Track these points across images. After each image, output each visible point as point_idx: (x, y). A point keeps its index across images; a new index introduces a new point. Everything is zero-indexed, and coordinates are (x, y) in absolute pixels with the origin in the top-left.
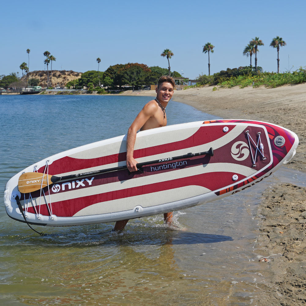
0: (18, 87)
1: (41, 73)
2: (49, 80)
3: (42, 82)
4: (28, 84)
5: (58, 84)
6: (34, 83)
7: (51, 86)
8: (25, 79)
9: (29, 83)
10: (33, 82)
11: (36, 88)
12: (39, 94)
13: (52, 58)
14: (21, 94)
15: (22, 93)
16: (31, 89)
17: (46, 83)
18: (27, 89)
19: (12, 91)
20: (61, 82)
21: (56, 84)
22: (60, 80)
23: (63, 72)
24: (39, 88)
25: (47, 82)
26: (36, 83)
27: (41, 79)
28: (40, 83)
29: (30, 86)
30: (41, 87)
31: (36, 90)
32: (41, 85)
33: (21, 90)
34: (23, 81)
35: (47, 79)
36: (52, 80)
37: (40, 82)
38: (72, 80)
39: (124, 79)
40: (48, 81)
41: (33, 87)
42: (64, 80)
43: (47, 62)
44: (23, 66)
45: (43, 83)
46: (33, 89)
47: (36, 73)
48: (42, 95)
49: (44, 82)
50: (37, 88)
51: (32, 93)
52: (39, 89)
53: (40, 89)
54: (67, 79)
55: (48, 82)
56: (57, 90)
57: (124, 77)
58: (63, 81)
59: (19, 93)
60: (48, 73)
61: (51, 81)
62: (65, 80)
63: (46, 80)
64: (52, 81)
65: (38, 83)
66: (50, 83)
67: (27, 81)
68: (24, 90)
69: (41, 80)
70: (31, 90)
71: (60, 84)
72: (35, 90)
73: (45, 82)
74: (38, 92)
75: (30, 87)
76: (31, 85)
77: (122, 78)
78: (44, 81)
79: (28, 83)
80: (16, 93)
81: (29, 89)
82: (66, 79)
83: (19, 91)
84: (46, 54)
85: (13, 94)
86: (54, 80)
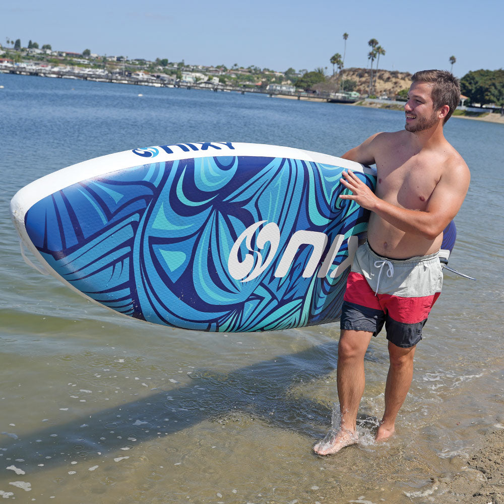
0: (324, 91)
1: (361, 73)
2: (372, 84)
3: (360, 87)
4: (340, 88)
5: (385, 91)
6: (349, 87)
7: (373, 95)
8: (336, 80)
9: (341, 86)
10: (347, 85)
11: (351, 94)
12: (354, 104)
13: (380, 50)
14: (328, 102)
15: (329, 100)
16: (344, 95)
17: (367, 89)
18: (337, 94)
19: (316, 96)
20: (390, 90)
21: (381, 92)
22: (389, 86)
23: (394, 74)
24: (355, 94)
25: (368, 87)
26: (352, 86)
27: (360, 82)
28: (357, 88)
29: (343, 91)
30: (358, 94)
31: (350, 98)
32: (359, 91)
33: (329, 95)
34: (333, 82)
35: (369, 82)
36: (377, 84)
37: (358, 86)
38: (406, 88)
39: (489, 94)
40: (370, 85)
41: (346, 92)
42: (395, 86)
43: (372, 56)
44: (335, 59)
45: (362, 87)
46: (346, 96)
47: (354, 71)
48: (359, 106)
49: (364, 87)
50: (353, 95)
51: (344, 101)
52: (356, 96)
53: (358, 97)
54: (400, 85)
55: (370, 88)
56: (382, 101)
57: (490, 92)
58: (393, 88)
59: (325, 100)
60: (372, 73)
61: (374, 86)
62: (397, 86)
63: (367, 84)
64: (376, 86)
65: (355, 87)
66: (373, 90)
67: (339, 82)
68: (333, 96)
69: (360, 84)
70: (342, 96)
71: (388, 92)
72: (348, 98)
73: (366, 87)
74: (353, 102)
75: (342, 93)
76: (344, 89)
77: (486, 93)
78: (363, 85)
79: (339, 86)
80: (321, 100)
81: (340, 96)
82: (397, 84)
83: (325, 97)
84: (372, 42)
85: (317, 100)
86: (380, 85)
